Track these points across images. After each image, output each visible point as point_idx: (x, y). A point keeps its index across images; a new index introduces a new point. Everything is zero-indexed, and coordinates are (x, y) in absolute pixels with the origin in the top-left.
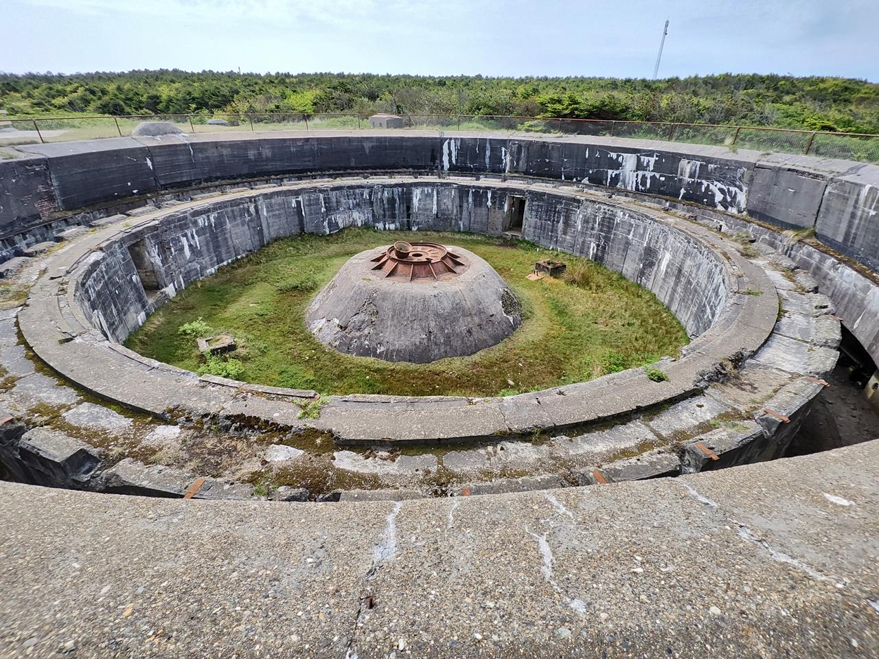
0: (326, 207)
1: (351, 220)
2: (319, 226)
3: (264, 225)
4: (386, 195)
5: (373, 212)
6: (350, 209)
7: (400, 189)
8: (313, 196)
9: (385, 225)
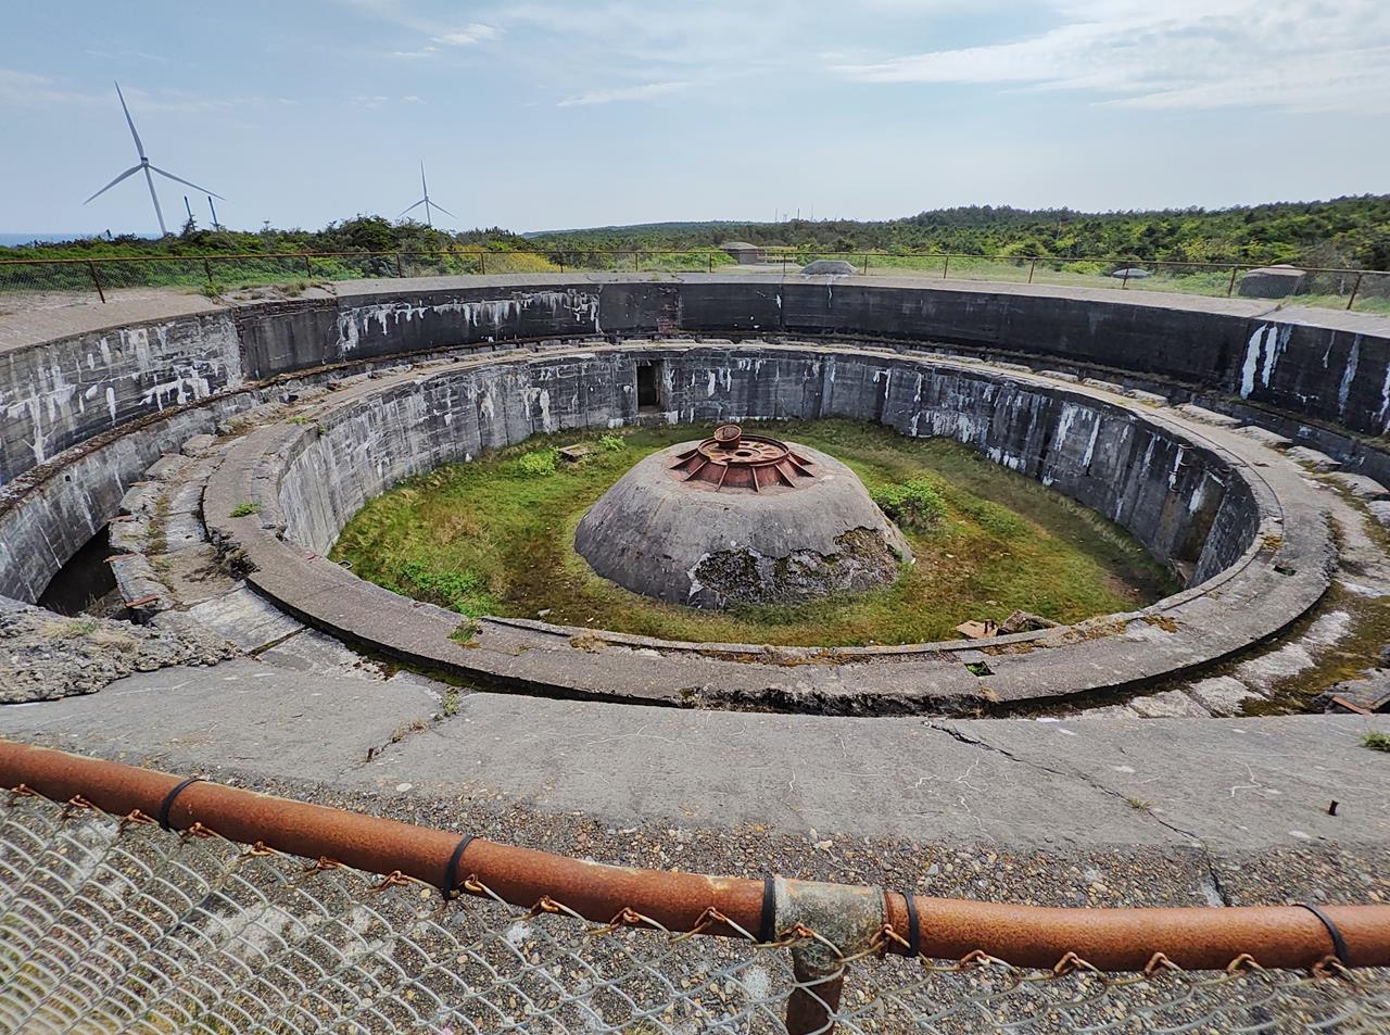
0: (921, 395)
1: (954, 427)
2: (904, 419)
3: (826, 394)
4: (1019, 404)
5: (991, 426)
6: (958, 410)
7: (1044, 399)
8: (907, 374)
9: (1003, 455)
